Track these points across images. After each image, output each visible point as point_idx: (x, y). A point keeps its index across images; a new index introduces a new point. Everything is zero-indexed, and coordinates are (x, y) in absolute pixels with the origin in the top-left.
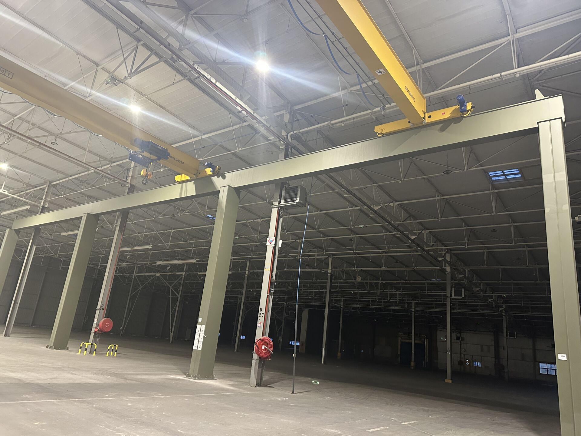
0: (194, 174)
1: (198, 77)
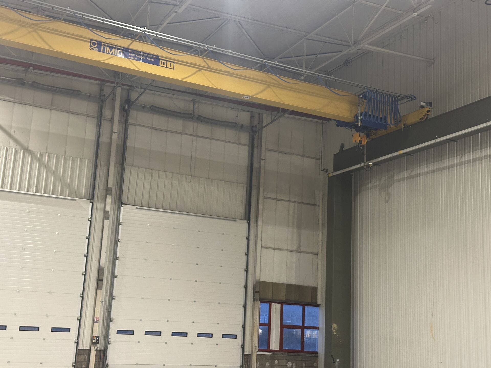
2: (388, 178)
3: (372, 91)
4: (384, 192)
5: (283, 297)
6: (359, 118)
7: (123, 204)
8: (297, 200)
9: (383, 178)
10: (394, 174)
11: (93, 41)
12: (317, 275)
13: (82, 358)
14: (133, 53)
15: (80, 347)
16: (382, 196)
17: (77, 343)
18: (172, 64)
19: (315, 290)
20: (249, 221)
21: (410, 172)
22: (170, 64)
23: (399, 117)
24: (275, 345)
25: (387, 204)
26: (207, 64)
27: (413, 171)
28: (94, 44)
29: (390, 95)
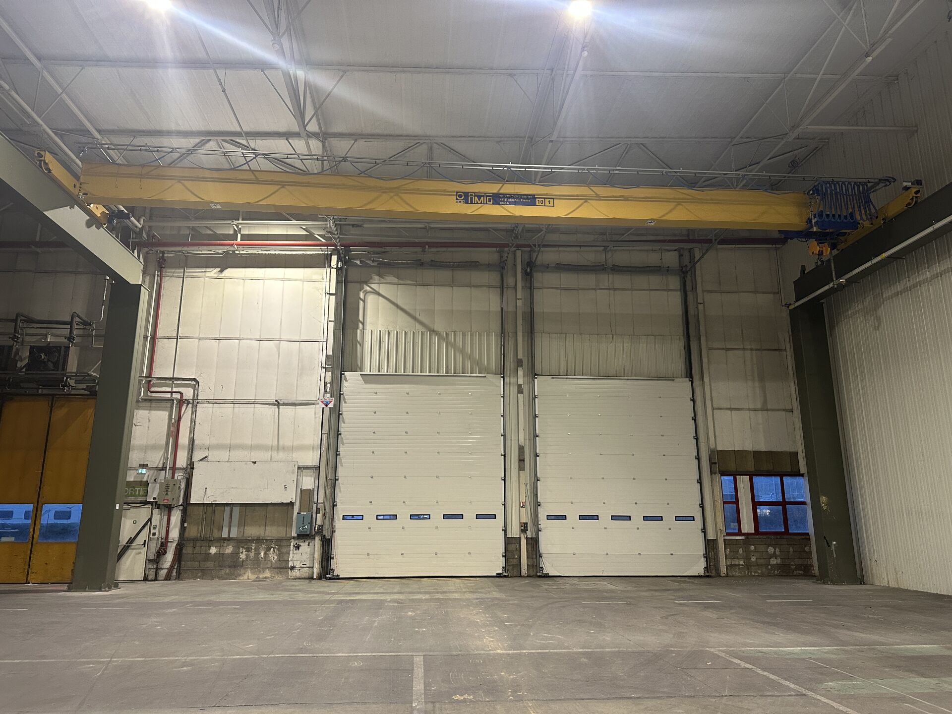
2: (874, 297)
3: (826, 183)
4: (871, 316)
5: (751, 467)
6: (813, 221)
7: (536, 375)
8: (753, 347)
9: (867, 299)
10: (881, 290)
11: (458, 194)
12: (795, 437)
13: (513, 547)
14: (504, 197)
15: (509, 535)
16: (868, 323)
17: (505, 530)
18: (552, 201)
19: (795, 455)
20: (691, 379)
21: (905, 283)
22: (549, 201)
23: (873, 211)
24: (748, 526)
25: (877, 332)
26: (594, 191)
27: (909, 281)
28: (460, 196)
29: (855, 182)
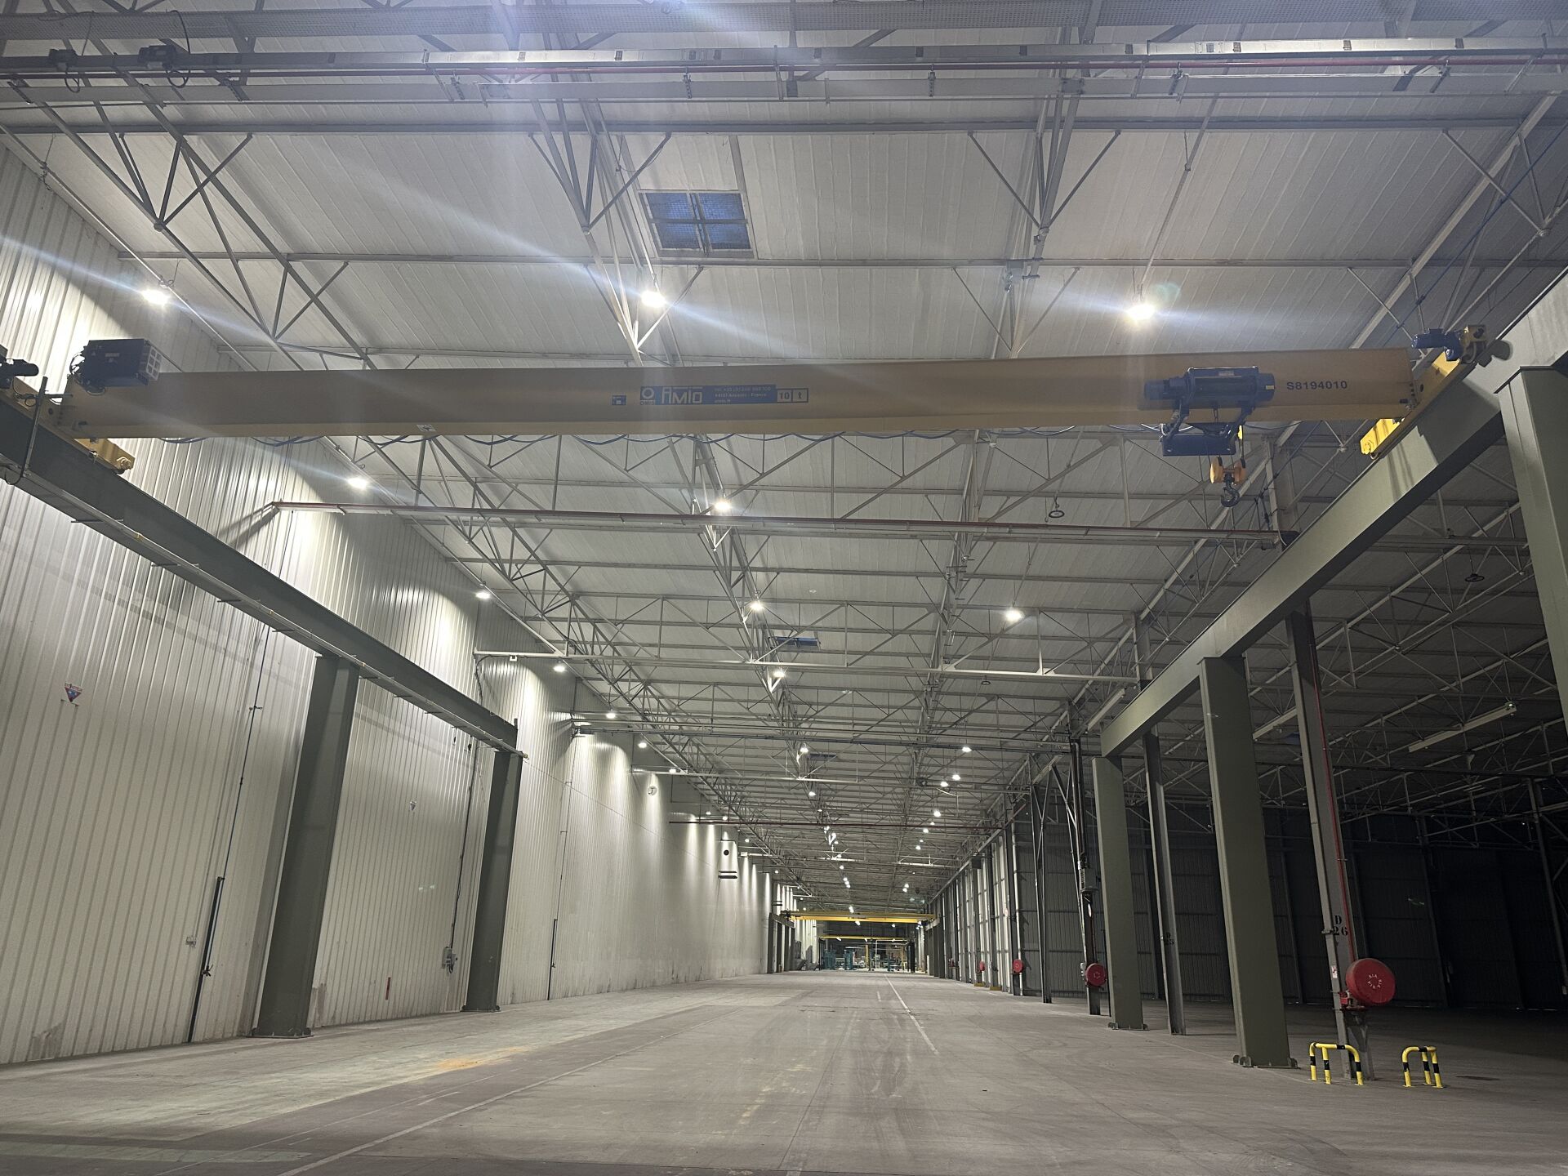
0: (1404, 401)
1: (1176, 77)
